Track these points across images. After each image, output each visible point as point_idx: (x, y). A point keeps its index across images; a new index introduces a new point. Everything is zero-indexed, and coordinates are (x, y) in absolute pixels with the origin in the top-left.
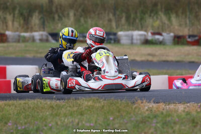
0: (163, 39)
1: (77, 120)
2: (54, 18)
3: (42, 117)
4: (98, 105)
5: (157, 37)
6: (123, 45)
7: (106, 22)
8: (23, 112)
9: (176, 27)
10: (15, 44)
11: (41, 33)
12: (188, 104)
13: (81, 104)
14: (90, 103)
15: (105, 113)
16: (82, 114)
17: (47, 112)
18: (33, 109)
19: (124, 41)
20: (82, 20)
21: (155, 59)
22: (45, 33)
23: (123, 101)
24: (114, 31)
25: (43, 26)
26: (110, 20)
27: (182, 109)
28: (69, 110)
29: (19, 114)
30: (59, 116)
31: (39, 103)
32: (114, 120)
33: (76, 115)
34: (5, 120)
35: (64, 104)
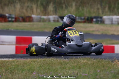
1: (77, 72)
2: (62, 7)
3: (55, 70)
4: (90, 62)
6: (106, 25)
7: (95, 10)
8: (42, 66)
10: (37, 23)
11: (54, 16)
13: (79, 61)
14: (85, 61)
15: (95, 68)
16: (80, 68)
17: (58, 66)
18: (49, 64)
19: (107, 22)
20: (80, 8)
22: (56, 16)
23: (106, 60)
24: (101, 15)
25: (55, 12)
26: (98, 9)
28: (72, 66)
29: (40, 67)
30: (65, 69)
31: (53, 60)
32: (100, 72)
33: (76, 69)
34: (31, 71)
35: (69, 61)
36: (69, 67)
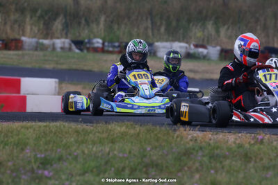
0: (208, 53)
1: (107, 150)
2: (79, 23)
3: (66, 144)
4: (132, 131)
5: (201, 50)
6: (160, 58)
8: (43, 137)
9: (225, 40)
10: (31, 52)
11: (63, 40)
12: (240, 135)
13: (112, 129)
14: (123, 129)
15: (141, 142)
16: (113, 142)
17: (71, 137)
18: (55, 133)
19: (161, 53)
21: (198, 77)
22: (67, 41)
23: (163, 128)
24: (151, 41)
26: (146, 29)
27: (233, 140)
28: (98, 137)
29: (38, 138)
30: (86, 143)
31: (62, 127)
32: (150, 151)
33: (106, 143)
34: (21, 145)
35: (92, 128)
36: (93, 141)
